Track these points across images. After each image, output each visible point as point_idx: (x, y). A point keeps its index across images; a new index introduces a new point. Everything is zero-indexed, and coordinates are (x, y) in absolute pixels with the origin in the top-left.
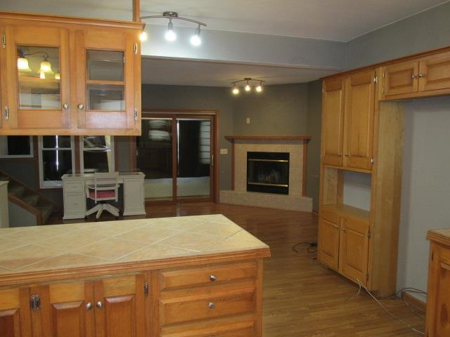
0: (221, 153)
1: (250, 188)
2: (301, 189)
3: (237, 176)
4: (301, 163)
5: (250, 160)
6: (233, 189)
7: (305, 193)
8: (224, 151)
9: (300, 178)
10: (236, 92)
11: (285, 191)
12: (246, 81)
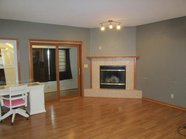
0: (85, 67)
1: (102, 87)
2: (133, 86)
3: (94, 80)
4: (133, 71)
5: (101, 70)
6: (91, 87)
7: (135, 88)
8: (86, 66)
9: (132, 79)
10: (103, 29)
11: (123, 87)
12: (110, 23)
